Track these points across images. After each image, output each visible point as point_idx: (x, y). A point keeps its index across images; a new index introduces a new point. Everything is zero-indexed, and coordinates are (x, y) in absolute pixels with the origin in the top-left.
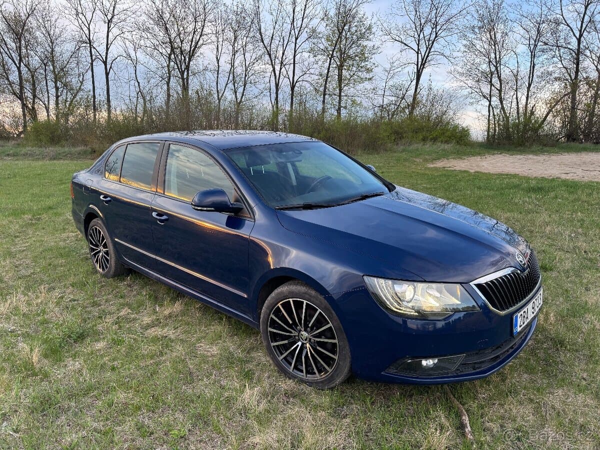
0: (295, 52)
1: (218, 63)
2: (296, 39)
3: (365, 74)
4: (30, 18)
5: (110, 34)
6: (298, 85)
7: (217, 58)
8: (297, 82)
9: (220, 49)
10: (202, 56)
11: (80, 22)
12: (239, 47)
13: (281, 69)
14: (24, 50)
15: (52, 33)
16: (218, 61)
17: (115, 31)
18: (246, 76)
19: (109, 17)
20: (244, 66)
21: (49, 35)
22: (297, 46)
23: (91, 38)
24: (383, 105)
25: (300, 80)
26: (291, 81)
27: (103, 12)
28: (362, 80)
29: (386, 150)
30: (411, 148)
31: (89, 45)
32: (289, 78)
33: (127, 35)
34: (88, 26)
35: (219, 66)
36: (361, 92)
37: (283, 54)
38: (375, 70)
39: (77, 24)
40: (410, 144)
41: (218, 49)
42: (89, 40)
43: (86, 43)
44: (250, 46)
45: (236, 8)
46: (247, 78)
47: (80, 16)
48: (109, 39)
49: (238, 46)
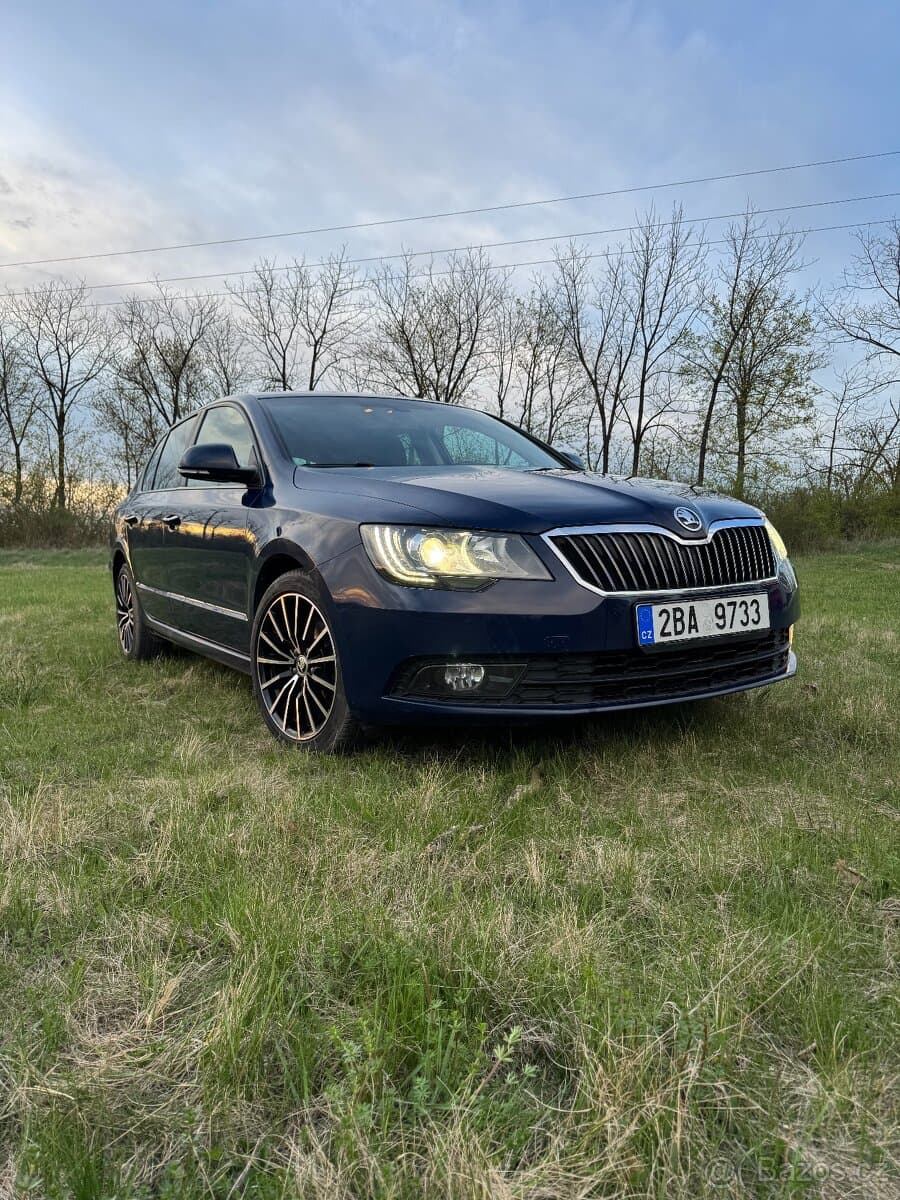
0: (644, 373)
1: (501, 406)
2: (647, 350)
3: (797, 410)
4: (197, 347)
5: (317, 364)
6: (647, 434)
7: (499, 397)
8: (645, 429)
9: (505, 381)
10: (474, 397)
11: (270, 345)
12: (542, 373)
13: (615, 407)
14: (183, 399)
15: (229, 370)
16: (501, 402)
17: (325, 357)
18: (551, 426)
19: (318, 334)
20: (549, 409)
21: (225, 373)
22: (649, 363)
23: (287, 372)
24: (831, 468)
25: (652, 423)
26: (635, 429)
27: (307, 326)
28: (789, 423)
29: (822, 549)
30: (883, 543)
31: (282, 384)
32: (630, 423)
33: (345, 363)
34: (281, 351)
35: (502, 411)
36: (787, 446)
37: (620, 378)
38: (817, 399)
39: (264, 349)
40: (881, 536)
41: (501, 382)
42: (283, 375)
43: (279, 381)
44: (561, 372)
45: (537, 305)
46: (553, 430)
47: (273, 337)
48: (315, 372)
49: (540, 372)
